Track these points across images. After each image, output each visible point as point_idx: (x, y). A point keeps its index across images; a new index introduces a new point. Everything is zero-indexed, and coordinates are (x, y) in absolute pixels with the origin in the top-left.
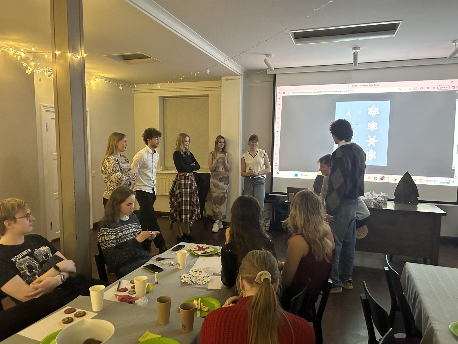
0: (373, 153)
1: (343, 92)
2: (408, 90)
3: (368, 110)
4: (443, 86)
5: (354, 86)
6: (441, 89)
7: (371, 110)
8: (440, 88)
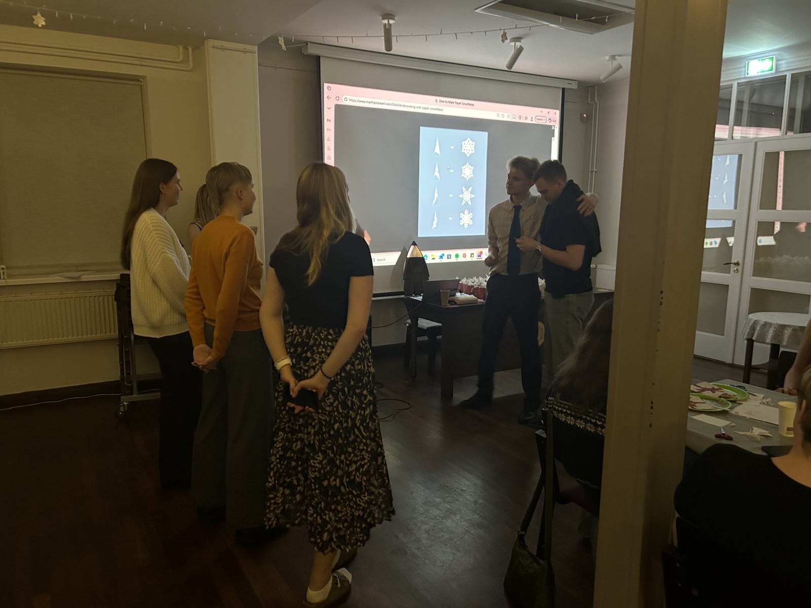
0: (469, 215)
1: (430, 109)
2: (506, 119)
3: (462, 146)
4: (541, 118)
5: (444, 102)
6: (539, 121)
7: (466, 145)
8: (538, 119)
